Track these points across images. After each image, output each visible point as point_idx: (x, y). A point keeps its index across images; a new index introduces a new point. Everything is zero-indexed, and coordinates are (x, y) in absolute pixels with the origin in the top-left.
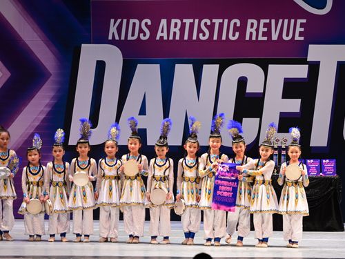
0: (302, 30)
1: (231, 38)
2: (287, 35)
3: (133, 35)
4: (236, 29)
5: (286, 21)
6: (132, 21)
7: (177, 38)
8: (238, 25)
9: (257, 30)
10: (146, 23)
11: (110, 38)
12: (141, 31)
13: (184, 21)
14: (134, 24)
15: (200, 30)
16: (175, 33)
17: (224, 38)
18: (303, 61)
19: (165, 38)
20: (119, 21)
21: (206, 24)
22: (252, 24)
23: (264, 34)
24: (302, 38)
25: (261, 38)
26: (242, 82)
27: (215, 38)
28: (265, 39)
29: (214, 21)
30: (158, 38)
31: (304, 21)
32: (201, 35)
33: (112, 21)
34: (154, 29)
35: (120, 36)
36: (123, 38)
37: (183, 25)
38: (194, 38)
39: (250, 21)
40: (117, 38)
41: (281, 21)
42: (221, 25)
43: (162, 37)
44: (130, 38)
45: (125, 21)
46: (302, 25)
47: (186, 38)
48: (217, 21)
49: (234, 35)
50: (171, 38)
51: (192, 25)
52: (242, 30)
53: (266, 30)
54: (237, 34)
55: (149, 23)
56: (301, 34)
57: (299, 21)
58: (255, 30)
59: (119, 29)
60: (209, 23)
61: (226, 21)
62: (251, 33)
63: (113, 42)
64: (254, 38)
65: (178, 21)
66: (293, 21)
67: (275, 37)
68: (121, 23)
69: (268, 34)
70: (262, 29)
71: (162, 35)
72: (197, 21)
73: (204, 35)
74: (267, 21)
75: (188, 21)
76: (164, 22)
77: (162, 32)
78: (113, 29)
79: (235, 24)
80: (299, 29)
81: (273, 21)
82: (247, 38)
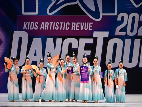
0: (91, 26)
2: (86, 28)
3: (32, 28)
4: (68, 26)
5: (86, 23)
6: (31, 23)
7: (48, 29)
8: (69, 24)
9: (76, 26)
10: (37, 24)
11: (24, 29)
12: (35, 26)
13: (50, 23)
14: (32, 24)
15: (55, 26)
16: (47, 27)
17: (64, 29)
18: (92, 37)
19: (43, 29)
20: (27, 23)
21: (57, 24)
22: (74, 24)
23: (78, 28)
24: (91, 29)
25: (77, 29)
27: (61, 29)
28: (78, 29)
29: (60, 23)
30: (41, 29)
31: (92, 23)
32: (56, 28)
33: (25, 23)
34: (39, 26)
35: (27, 28)
36: (28, 29)
37: (50, 24)
38: (54, 29)
39: (73, 23)
40: (26, 29)
41: (84, 23)
42: (63, 24)
43: (42, 29)
44: (31, 29)
45: (29, 23)
46: (91, 25)
47: (51, 29)
48: (61, 23)
49: (67, 28)
50: (45, 29)
51: (53, 24)
52: (70, 26)
53: (78, 26)
54: (69, 28)
55: (38, 24)
56: (91, 28)
57: (90, 23)
58: (75, 26)
59: (27, 26)
60: (59, 24)
61: (65, 23)
62: (73, 27)
63: (25, 30)
64: (74, 29)
65: (48, 23)
66: (88, 23)
67: (82, 29)
68: (28, 24)
69: (79, 28)
71: (42, 28)
72: (54, 23)
73: (57, 28)
74: (79, 23)
75: (51, 23)
76: (43, 23)
77: (42, 27)
78: (25, 26)
79: (68, 24)
81: (81, 23)
82: (72, 29)
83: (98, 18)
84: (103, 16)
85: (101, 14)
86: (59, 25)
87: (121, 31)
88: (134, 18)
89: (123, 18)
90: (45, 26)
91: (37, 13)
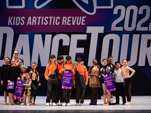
0: (84, 21)
1: (56, 24)
2: (79, 23)
3: (18, 23)
4: (58, 20)
5: (78, 17)
6: (17, 18)
7: (35, 24)
8: (59, 19)
9: (67, 21)
10: (23, 18)
11: (9, 24)
12: (21, 21)
13: (38, 17)
14: (18, 19)
15: (44, 21)
16: (34, 22)
17: (54, 24)
18: (85, 33)
19: (31, 24)
20: (12, 17)
21: (46, 18)
22: (65, 19)
23: (69, 23)
24: (84, 24)
25: (68, 24)
26: (61, 41)
27: (50, 24)
28: (70, 24)
29: (50, 17)
30: (28, 24)
31: (85, 17)
32: (45, 23)
33: (10, 17)
34: (26, 21)
35: (12, 23)
36: (14, 24)
37: (38, 19)
38: (42, 24)
39: (64, 18)
40: (11, 24)
41: (76, 17)
42: (52, 19)
43: (29, 24)
44: (17, 24)
45: (14, 18)
46: (84, 19)
47: (39, 24)
48: (51, 18)
49: (57, 23)
50: (33, 24)
51: (41, 19)
52: (61, 21)
53: (70, 21)
54: (59, 22)
55: (24, 18)
56: (84, 22)
57: (83, 17)
58: (66, 21)
59: (12, 21)
60: (48, 18)
61: (54, 17)
62: (64, 22)
63: (10, 26)
64: (65, 24)
65: (36, 18)
66: (81, 17)
67: (74, 24)
68: (13, 18)
69: (71, 22)
70: (69, 21)
71: (29, 23)
72: (43, 17)
73: (46, 23)
74: (71, 17)
75: (39, 18)
76: (30, 18)
77: (29, 22)
78: (10, 21)
79: (58, 18)
80: (83, 21)
81: (73, 17)
82: (63, 24)
83: (92, 12)
84: (97, 9)
85: (96, 7)
86: (48, 20)
87: (117, 26)
88: (132, 11)
89: (119, 11)
90: (32, 21)
91: (23, 6)
